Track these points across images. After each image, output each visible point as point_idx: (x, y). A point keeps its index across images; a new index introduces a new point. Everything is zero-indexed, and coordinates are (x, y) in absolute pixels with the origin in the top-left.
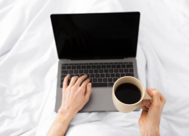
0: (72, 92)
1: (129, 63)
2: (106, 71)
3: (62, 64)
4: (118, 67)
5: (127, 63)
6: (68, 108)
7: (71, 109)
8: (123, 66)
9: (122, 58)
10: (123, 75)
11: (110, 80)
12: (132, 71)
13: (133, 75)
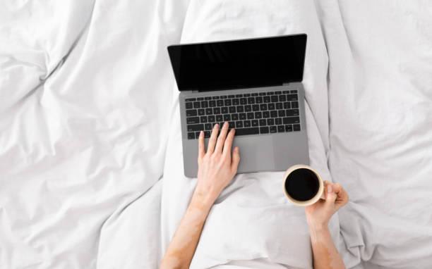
0: (212, 164)
1: (292, 92)
2: (256, 108)
3: (186, 100)
4: (275, 99)
5: (288, 92)
8: (283, 98)
9: (280, 84)
10: (282, 114)
11: (263, 123)
12: (296, 105)
13: (297, 112)
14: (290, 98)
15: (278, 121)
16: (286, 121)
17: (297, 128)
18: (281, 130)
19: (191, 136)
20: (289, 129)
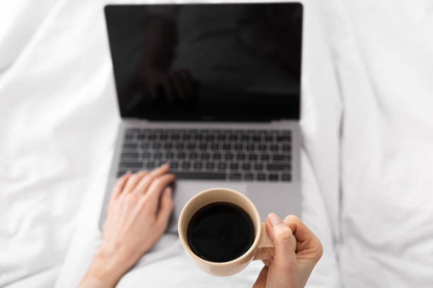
5: (277, 132)
6: (118, 246)
7: (123, 249)
9: (268, 120)
10: (265, 157)
11: (234, 167)
12: (288, 148)
13: (289, 158)
14: (280, 139)
15: (259, 167)
16: (270, 167)
17: (287, 178)
18: (261, 178)
19: (120, 174)
20: (274, 178)
